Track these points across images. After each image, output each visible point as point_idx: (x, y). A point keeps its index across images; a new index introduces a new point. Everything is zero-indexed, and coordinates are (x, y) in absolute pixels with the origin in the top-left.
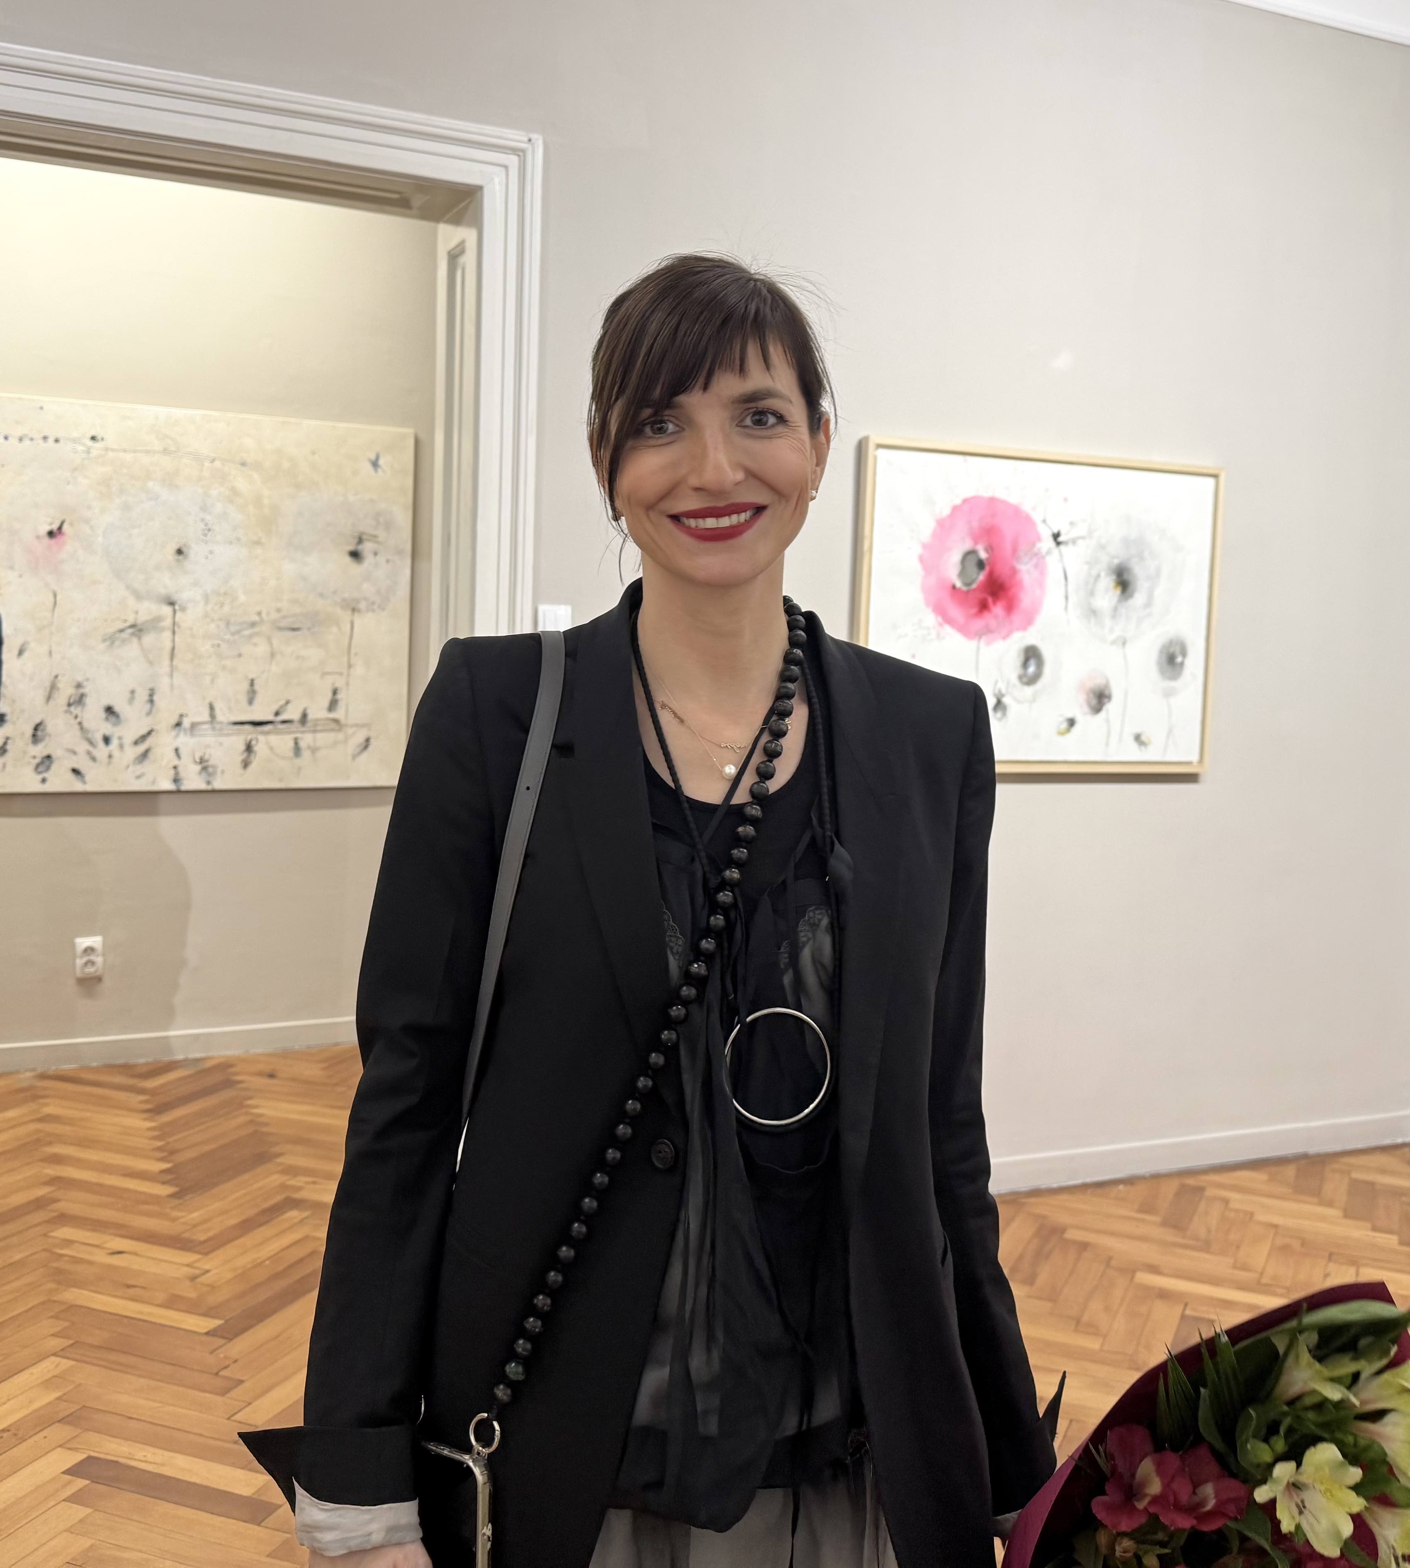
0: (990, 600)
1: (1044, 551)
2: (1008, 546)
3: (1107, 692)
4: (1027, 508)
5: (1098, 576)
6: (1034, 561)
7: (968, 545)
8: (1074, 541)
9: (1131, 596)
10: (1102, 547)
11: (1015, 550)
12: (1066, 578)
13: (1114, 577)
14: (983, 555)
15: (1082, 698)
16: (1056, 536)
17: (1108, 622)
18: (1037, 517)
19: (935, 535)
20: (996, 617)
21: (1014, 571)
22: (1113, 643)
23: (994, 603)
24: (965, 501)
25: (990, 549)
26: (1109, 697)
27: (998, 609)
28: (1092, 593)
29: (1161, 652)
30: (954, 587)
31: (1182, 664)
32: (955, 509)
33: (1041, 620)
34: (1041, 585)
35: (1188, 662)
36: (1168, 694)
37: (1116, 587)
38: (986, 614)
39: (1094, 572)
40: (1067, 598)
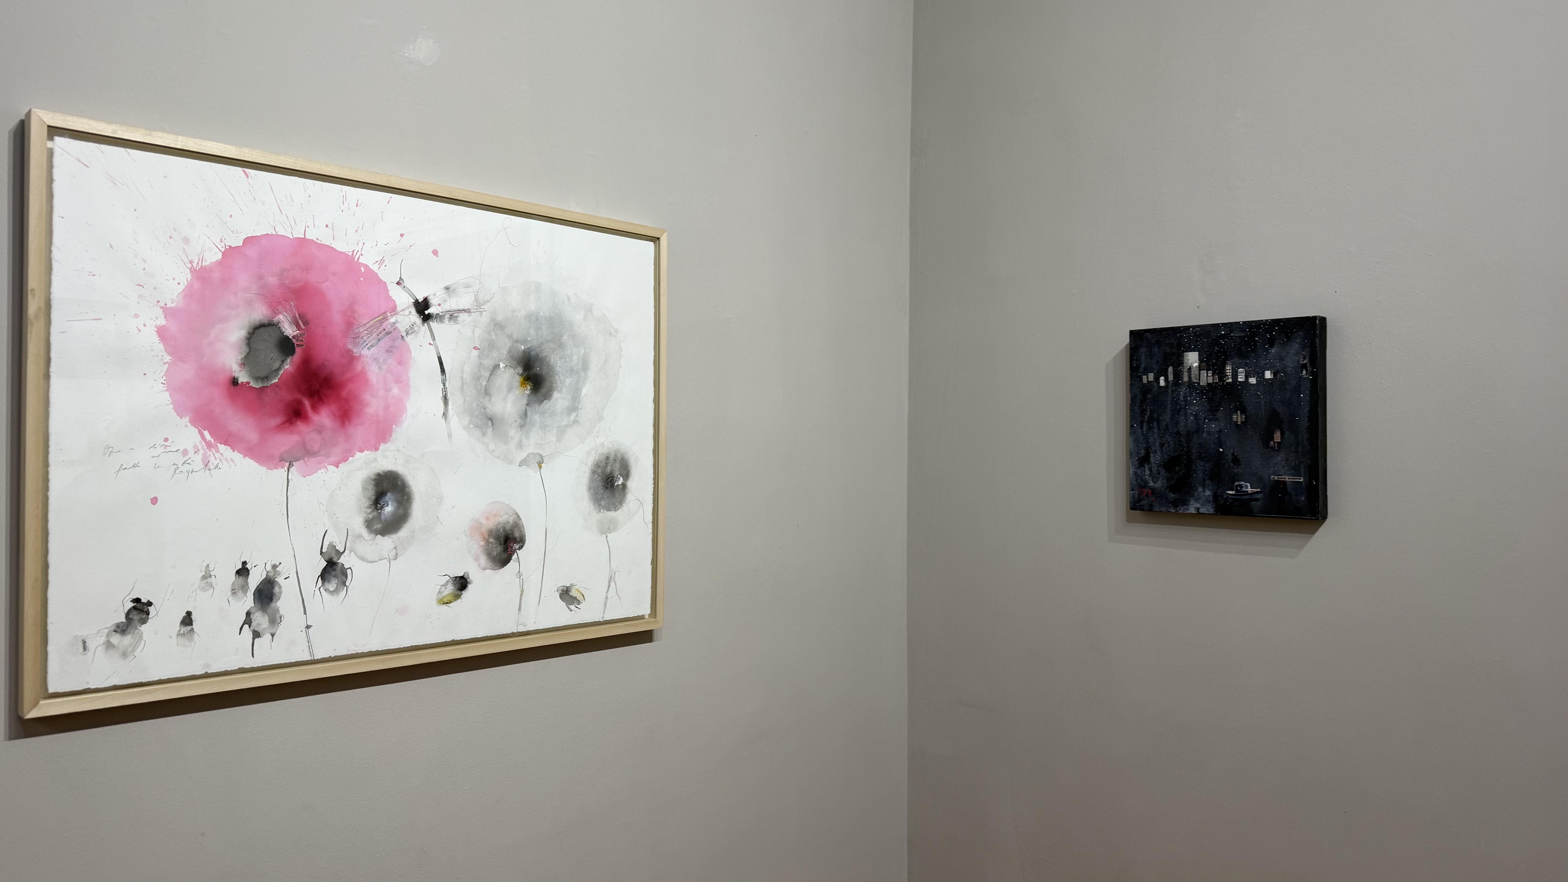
0: (307, 403)
1: (402, 327)
2: (337, 318)
3: (517, 534)
4: (368, 259)
5: (496, 367)
6: (385, 342)
7: (260, 313)
8: (453, 316)
9: (548, 396)
10: (498, 326)
11: (350, 324)
12: (443, 371)
13: (520, 370)
14: (290, 331)
15: (477, 546)
16: (422, 307)
17: (514, 433)
18: (387, 275)
19: (189, 294)
20: (320, 430)
21: (351, 359)
22: (523, 463)
23: (314, 408)
24: (248, 241)
25: (302, 320)
26: (521, 541)
27: (324, 418)
28: (487, 393)
29: (594, 472)
30: (234, 382)
31: (624, 486)
32: (230, 252)
33: (402, 433)
34: (401, 381)
35: (631, 484)
36: (606, 529)
37: (523, 384)
38: (301, 426)
39: (488, 363)
40: (445, 399)
